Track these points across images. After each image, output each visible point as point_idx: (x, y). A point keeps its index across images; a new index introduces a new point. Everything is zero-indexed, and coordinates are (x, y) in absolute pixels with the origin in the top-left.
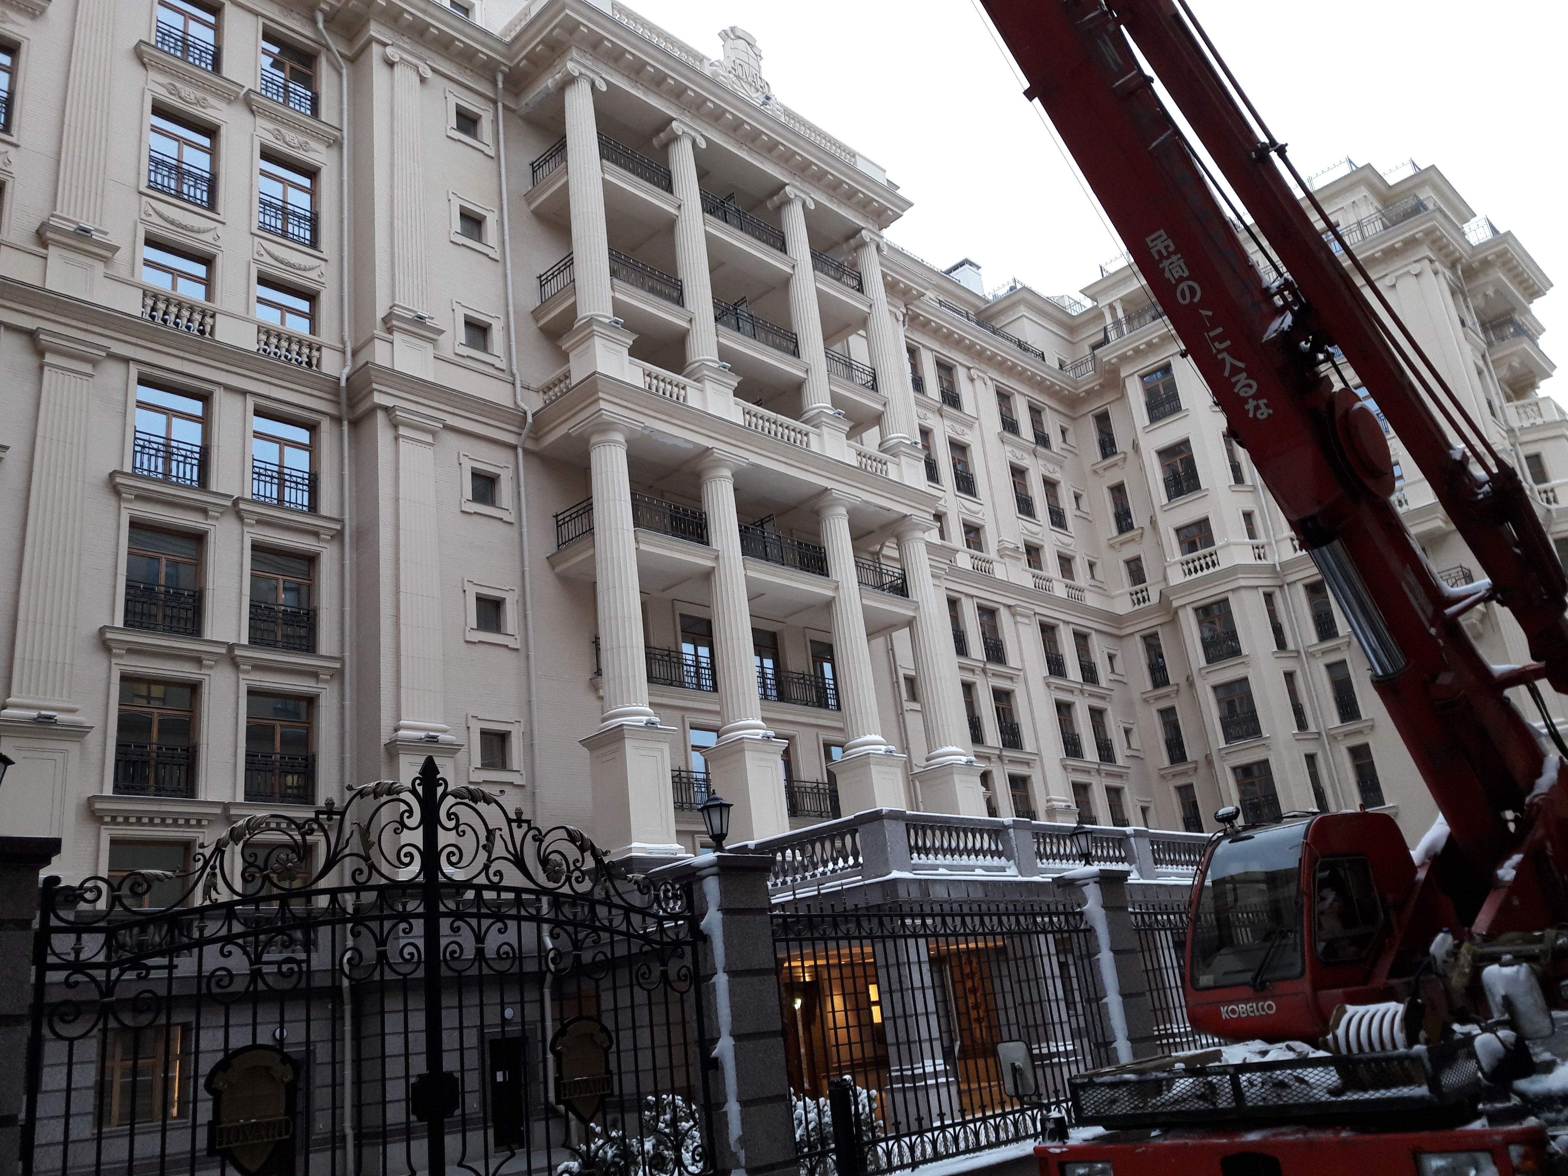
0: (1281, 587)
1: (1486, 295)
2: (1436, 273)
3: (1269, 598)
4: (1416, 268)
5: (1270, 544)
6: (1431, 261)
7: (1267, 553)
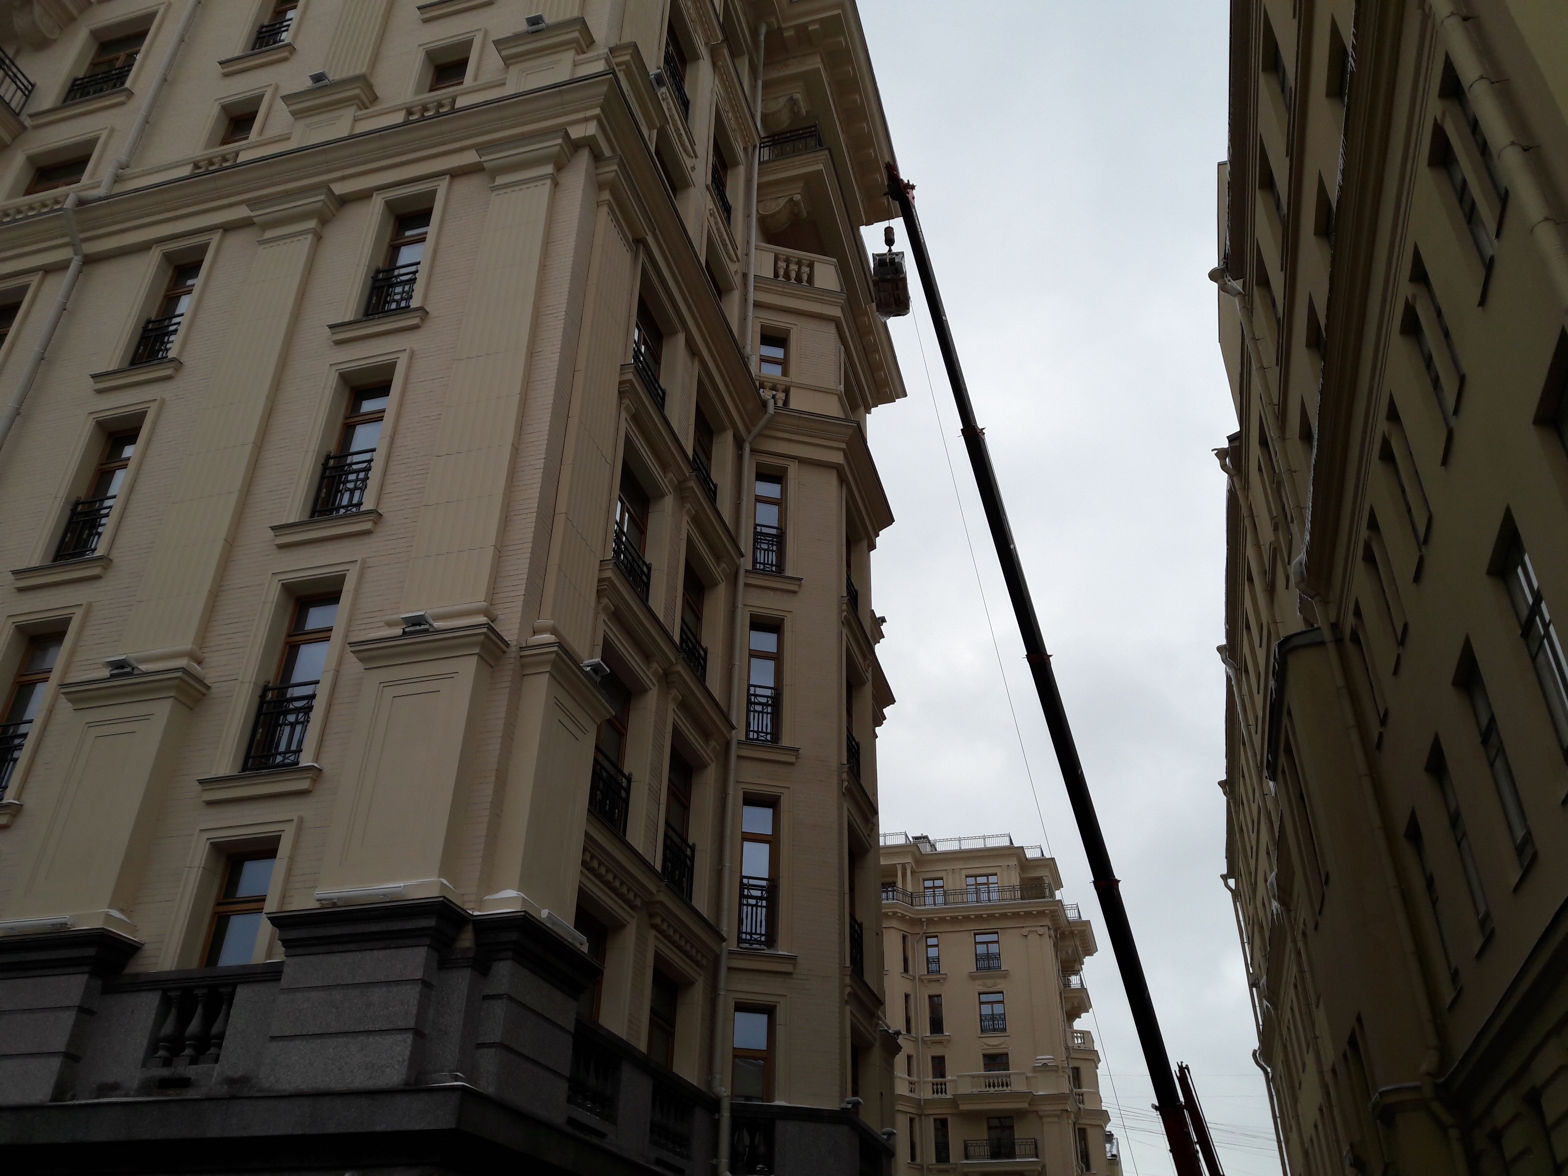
0: (920, 1116)
1: (1067, 953)
2: (1050, 937)
3: (912, 1120)
4: (1041, 930)
5: (919, 1082)
6: (1049, 928)
7: (916, 1088)
